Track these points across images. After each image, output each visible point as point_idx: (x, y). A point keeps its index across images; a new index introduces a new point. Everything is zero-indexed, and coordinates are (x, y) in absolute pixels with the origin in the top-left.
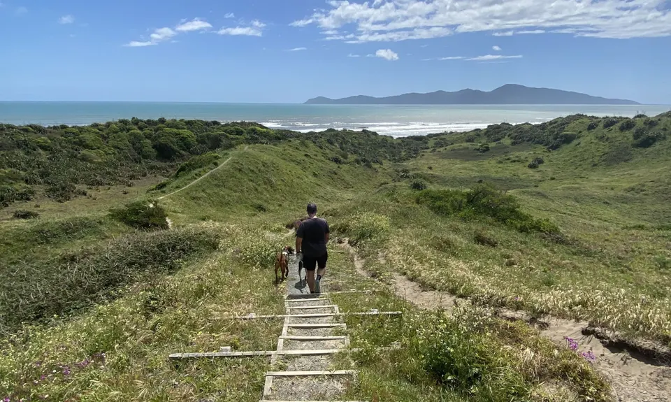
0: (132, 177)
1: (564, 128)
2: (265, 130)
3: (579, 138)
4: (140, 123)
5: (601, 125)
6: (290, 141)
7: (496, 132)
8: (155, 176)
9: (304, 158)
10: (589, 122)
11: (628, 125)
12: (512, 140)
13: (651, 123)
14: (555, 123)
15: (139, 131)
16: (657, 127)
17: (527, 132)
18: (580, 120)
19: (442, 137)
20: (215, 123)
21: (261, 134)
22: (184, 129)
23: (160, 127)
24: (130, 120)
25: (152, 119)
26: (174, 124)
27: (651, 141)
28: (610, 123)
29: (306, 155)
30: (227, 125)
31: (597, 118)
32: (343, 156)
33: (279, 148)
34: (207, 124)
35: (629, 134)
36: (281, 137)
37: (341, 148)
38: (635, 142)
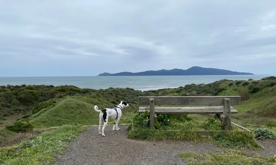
0: (5, 116)
1: (219, 85)
2: (78, 89)
3: (226, 90)
4: (11, 88)
5: (234, 84)
6: (91, 94)
7: (189, 88)
8: (18, 114)
9: (98, 102)
10: (229, 83)
11: (246, 84)
12: (197, 92)
13: (256, 83)
14: (215, 84)
15: (11, 92)
16: (258, 84)
17: (203, 88)
18: (226, 82)
19: (165, 91)
20: (52, 86)
21: (76, 91)
22: (35, 90)
23: (22, 89)
24: (6, 86)
25: (18, 85)
26: (30, 88)
27: (256, 91)
28: (238, 83)
29: (99, 100)
30: (57, 87)
31: (233, 81)
32: (117, 101)
33: (85, 98)
34: (48, 87)
35: (246, 88)
36: (86, 92)
37: (116, 97)
38: (250, 91)
